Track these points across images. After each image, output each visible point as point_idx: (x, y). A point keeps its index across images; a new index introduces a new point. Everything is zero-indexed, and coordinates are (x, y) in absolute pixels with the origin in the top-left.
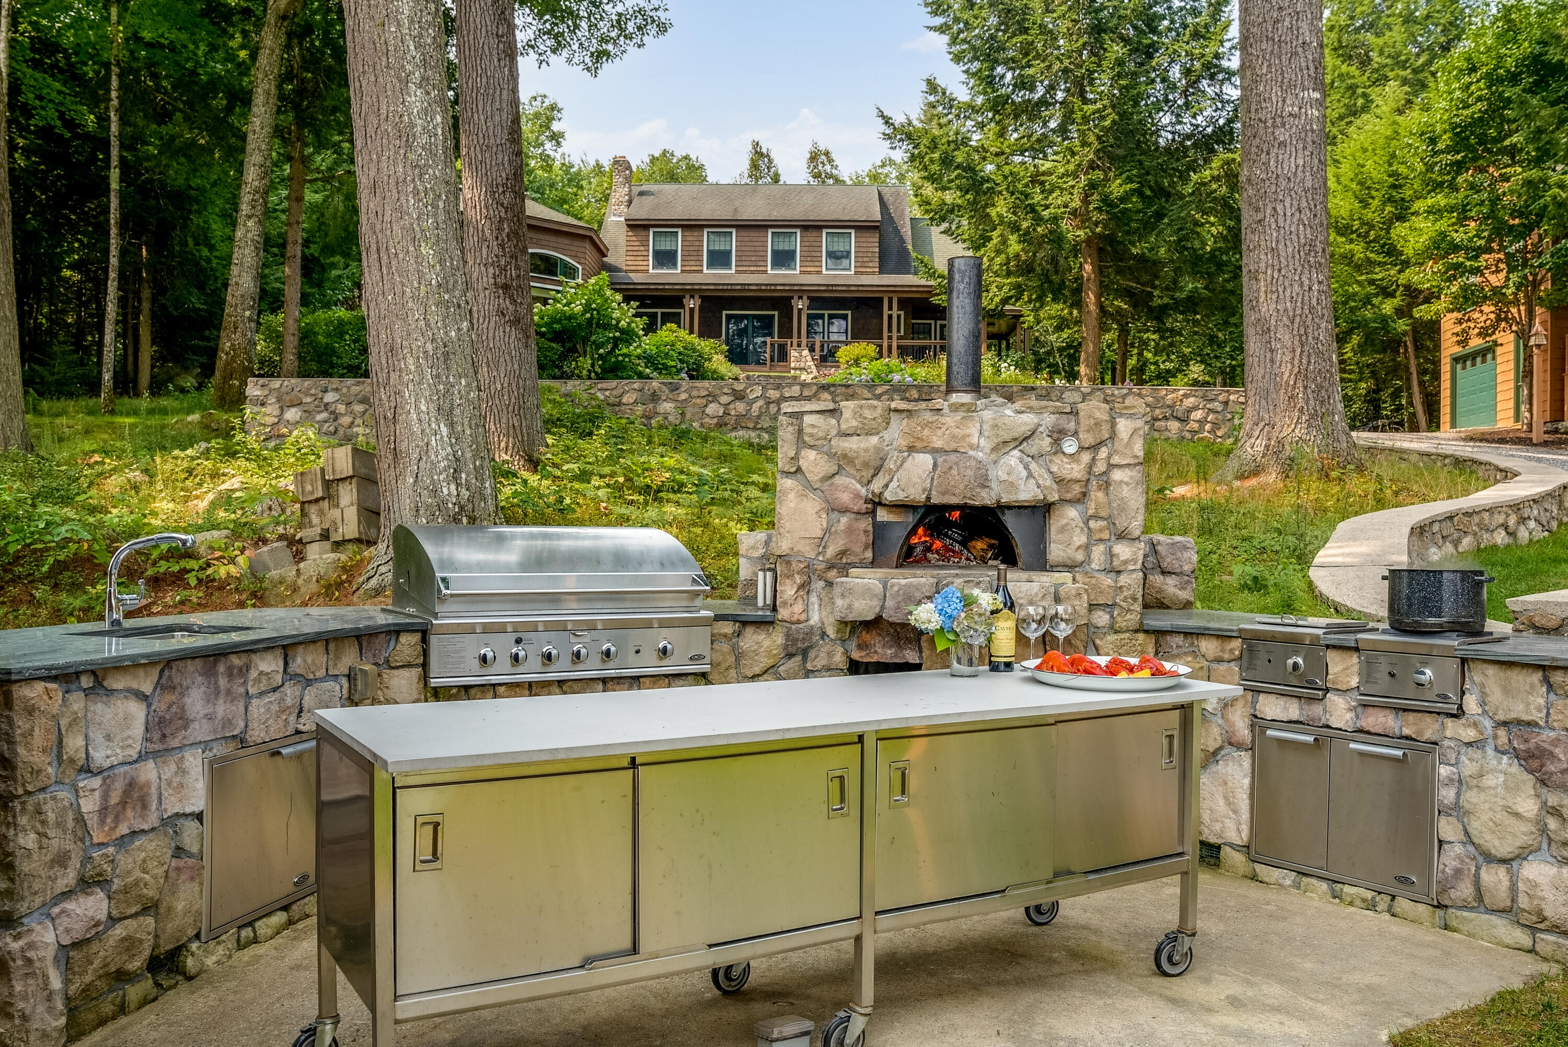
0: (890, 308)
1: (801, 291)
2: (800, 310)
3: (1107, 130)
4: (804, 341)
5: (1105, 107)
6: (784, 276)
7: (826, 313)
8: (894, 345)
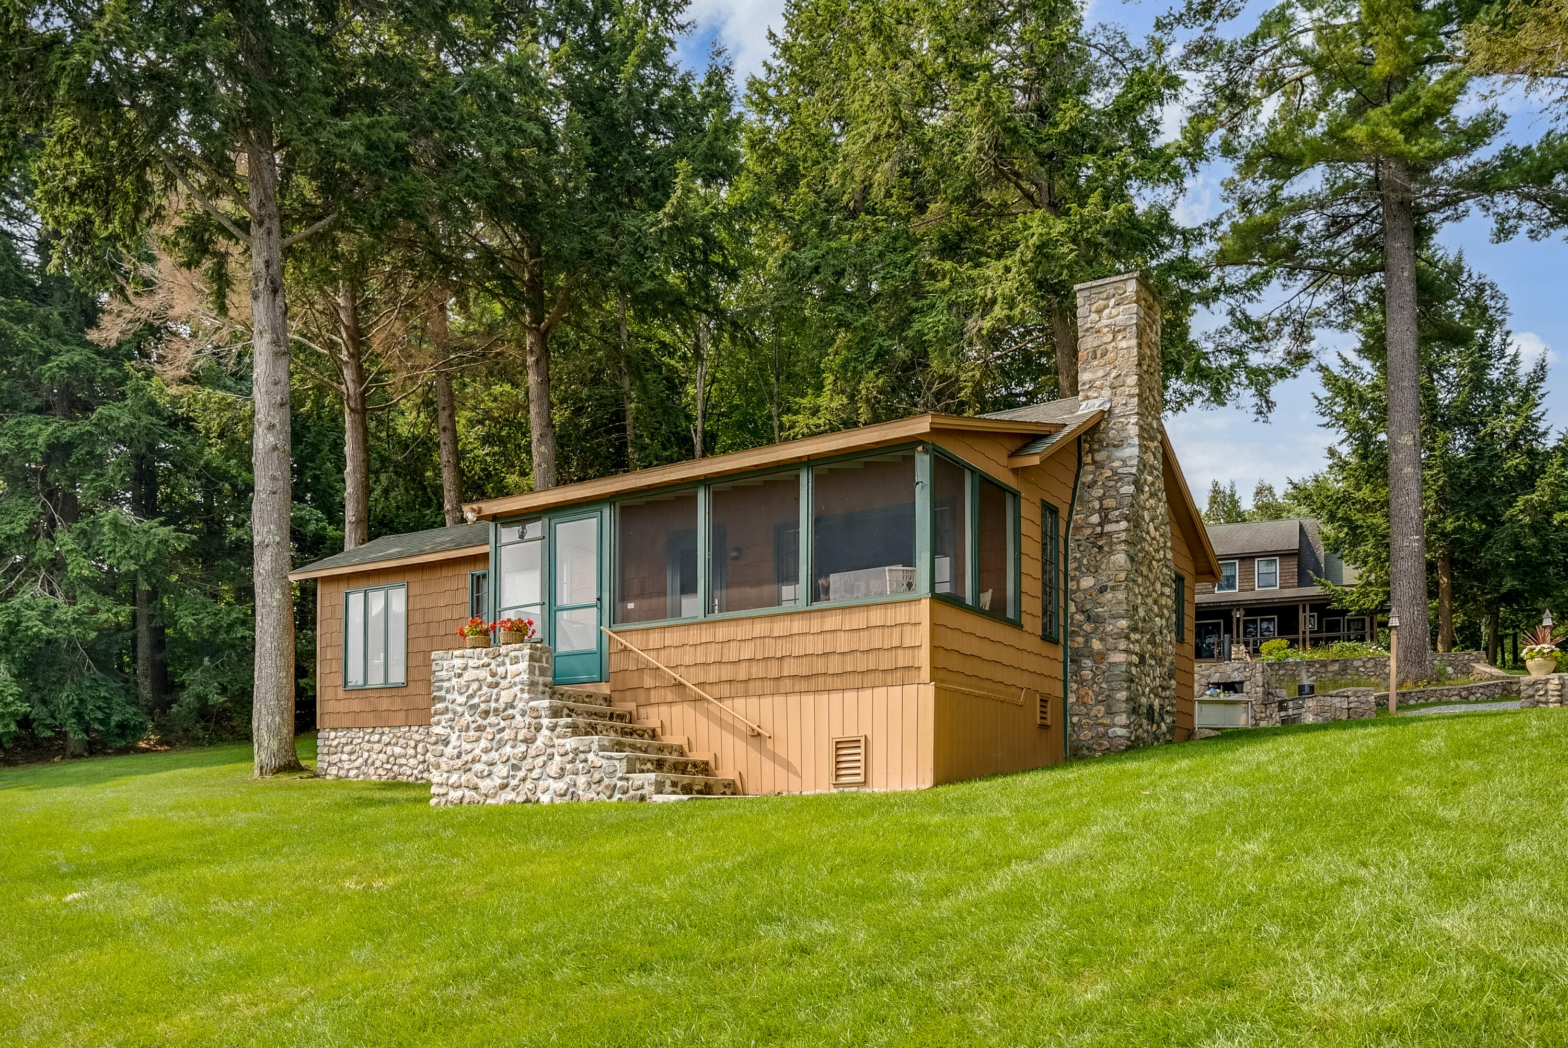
0: (1304, 611)
1: (1238, 605)
2: (1238, 619)
3: (1442, 488)
4: (1242, 638)
5: (1439, 472)
6: (1228, 594)
7: (1259, 618)
8: (1308, 636)
